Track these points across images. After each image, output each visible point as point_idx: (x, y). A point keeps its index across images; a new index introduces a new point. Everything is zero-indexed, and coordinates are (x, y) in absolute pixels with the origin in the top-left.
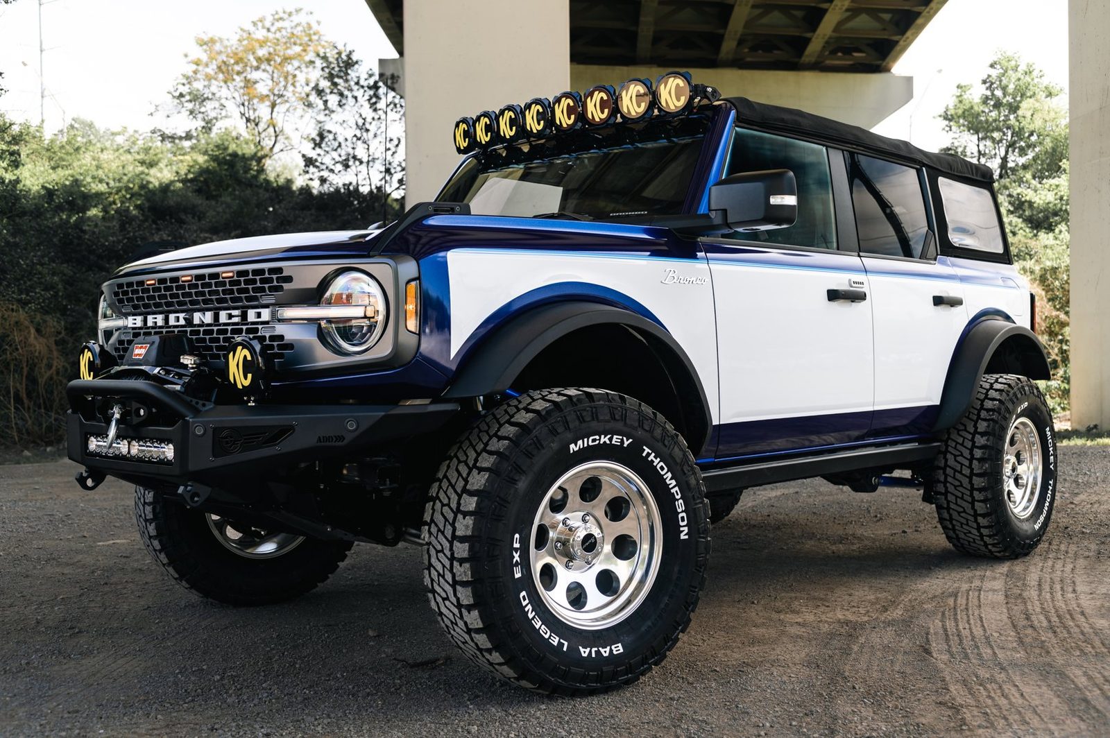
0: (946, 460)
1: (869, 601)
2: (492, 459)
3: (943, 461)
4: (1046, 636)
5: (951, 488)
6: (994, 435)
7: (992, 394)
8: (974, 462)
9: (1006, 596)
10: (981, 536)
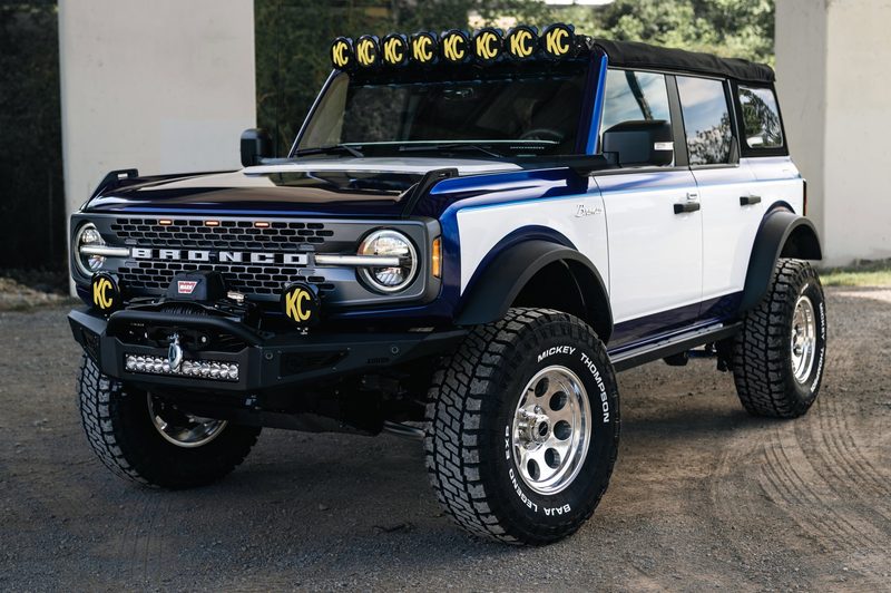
0: (745, 336)
1: (698, 460)
2: (490, 370)
3: (742, 337)
4: (849, 483)
5: (748, 360)
6: (785, 315)
7: (782, 278)
8: (770, 338)
9: (804, 451)
10: (772, 400)
